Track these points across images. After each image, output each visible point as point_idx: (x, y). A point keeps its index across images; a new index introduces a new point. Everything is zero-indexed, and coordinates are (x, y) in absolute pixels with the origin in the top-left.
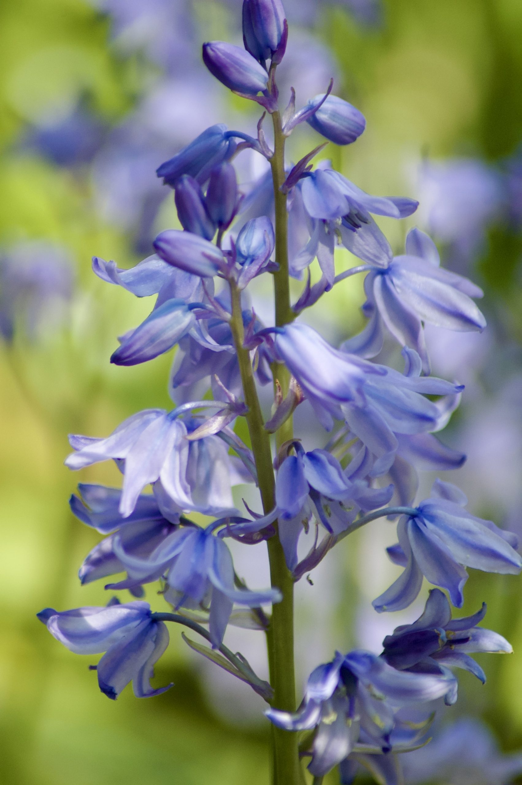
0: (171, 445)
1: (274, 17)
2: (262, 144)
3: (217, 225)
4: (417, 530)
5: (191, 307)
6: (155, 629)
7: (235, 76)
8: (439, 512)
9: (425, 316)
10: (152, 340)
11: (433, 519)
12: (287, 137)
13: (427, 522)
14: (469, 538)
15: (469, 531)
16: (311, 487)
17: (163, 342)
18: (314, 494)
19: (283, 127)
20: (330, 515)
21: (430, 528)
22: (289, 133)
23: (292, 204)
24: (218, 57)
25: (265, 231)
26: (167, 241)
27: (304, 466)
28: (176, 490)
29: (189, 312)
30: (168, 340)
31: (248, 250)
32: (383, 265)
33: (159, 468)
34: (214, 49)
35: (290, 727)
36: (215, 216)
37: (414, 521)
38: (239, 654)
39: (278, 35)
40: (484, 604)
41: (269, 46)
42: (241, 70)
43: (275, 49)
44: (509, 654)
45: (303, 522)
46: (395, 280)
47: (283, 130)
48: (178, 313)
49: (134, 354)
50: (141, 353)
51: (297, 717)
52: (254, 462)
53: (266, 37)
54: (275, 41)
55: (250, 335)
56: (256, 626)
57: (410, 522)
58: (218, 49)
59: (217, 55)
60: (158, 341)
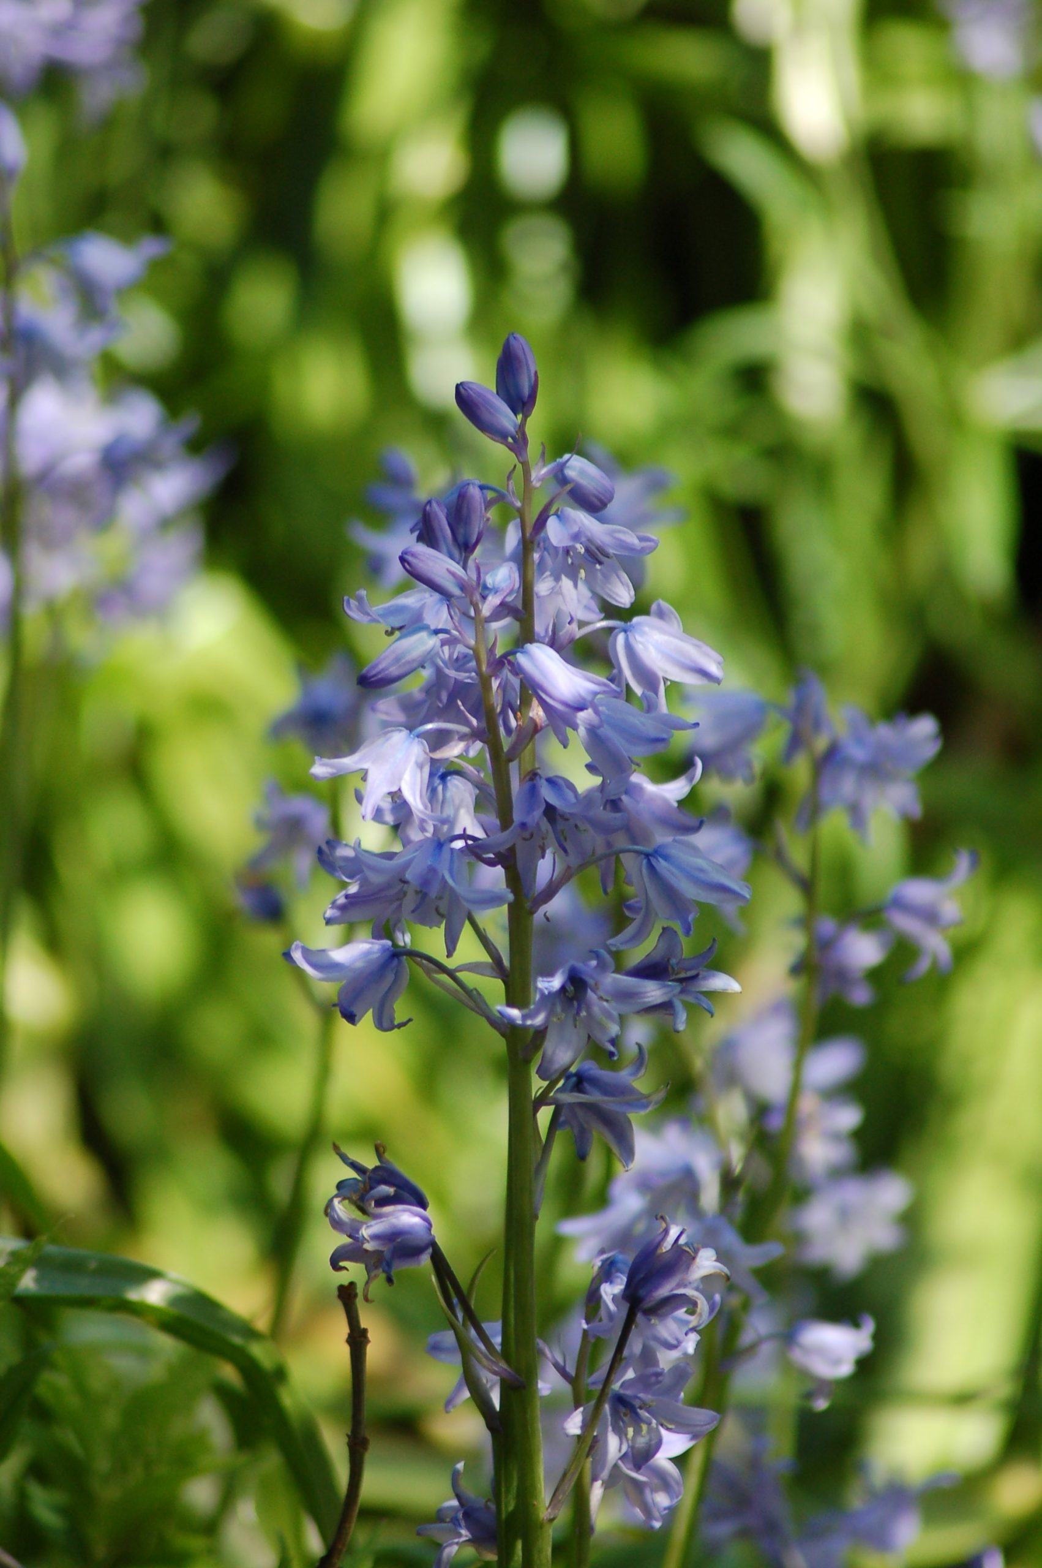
0: (413, 759)
1: (525, 368)
2: (511, 493)
3: (463, 549)
4: (652, 868)
5: (437, 632)
6: (395, 962)
7: (485, 416)
8: (673, 851)
9: (666, 672)
10: (397, 660)
11: (666, 858)
12: (537, 488)
13: (660, 859)
14: (701, 876)
15: (701, 870)
16: (546, 801)
17: (408, 662)
18: (550, 811)
19: (532, 479)
20: (566, 839)
21: (662, 865)
22: (538, 485)
23: (540, 556)
24: (469, 396)
25: (511, 568)
26: (413, 555)
27: (541, 787)
28: (415, 799)
29: (434, 635)
30: (414, 661)
31: (493, 584)
32: (624, 604)
33: (400, 779)
34: (466, 388)
35: (519, 1022)
36: (461, 539)
37: (649, 861)
38: (476, 989)
39: (529, 386)
40: (714, 940)
41: (520, 398)
42: (492, 410)
43: (526, 399)
44: (737, 993)
45: (540, 847)
46: (638, 638)
47: (532, 482)
48: (423, 634)
49: (379, 673)
50: (386, 672)
51: (526, 1011)
52: (495, 797)
53: (517, 387)
54: (526, 391)
55: (492, 660)
56: (494, 974)
57: (645, 861)
58: (469, 388)
59: (469, 393)
60: (403, 661)
